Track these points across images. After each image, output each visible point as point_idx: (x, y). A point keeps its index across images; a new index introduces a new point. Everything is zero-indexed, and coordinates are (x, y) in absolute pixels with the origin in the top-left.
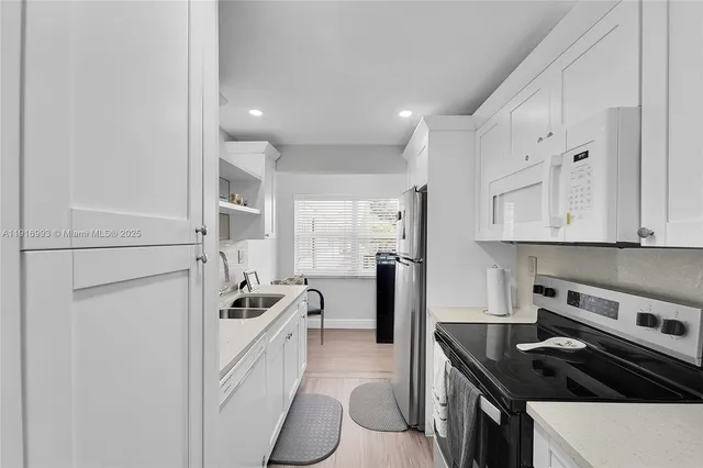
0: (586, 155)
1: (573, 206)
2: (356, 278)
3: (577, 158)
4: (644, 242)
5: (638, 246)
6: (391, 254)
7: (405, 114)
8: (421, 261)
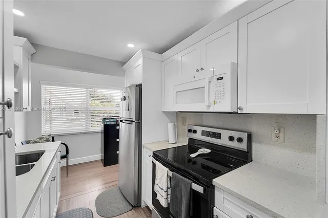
0: (222, 78)
1: (217, 98)
2: (89, 133)
3: (218, 79)
4: (239, 112)
5: (237, 113)
6: (112, 119)
7: (131, 46)
8: (138, 122)
